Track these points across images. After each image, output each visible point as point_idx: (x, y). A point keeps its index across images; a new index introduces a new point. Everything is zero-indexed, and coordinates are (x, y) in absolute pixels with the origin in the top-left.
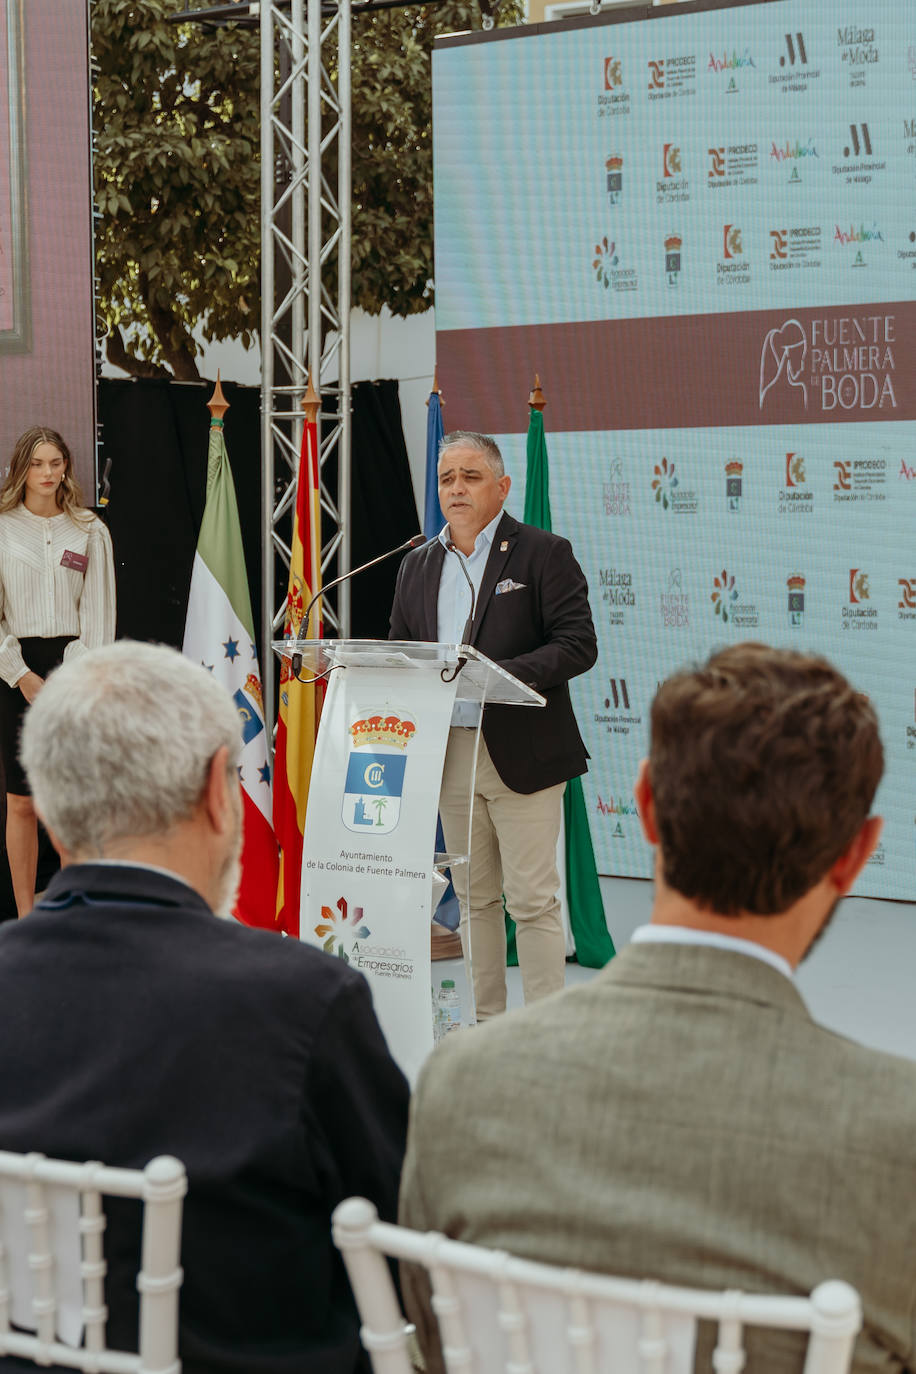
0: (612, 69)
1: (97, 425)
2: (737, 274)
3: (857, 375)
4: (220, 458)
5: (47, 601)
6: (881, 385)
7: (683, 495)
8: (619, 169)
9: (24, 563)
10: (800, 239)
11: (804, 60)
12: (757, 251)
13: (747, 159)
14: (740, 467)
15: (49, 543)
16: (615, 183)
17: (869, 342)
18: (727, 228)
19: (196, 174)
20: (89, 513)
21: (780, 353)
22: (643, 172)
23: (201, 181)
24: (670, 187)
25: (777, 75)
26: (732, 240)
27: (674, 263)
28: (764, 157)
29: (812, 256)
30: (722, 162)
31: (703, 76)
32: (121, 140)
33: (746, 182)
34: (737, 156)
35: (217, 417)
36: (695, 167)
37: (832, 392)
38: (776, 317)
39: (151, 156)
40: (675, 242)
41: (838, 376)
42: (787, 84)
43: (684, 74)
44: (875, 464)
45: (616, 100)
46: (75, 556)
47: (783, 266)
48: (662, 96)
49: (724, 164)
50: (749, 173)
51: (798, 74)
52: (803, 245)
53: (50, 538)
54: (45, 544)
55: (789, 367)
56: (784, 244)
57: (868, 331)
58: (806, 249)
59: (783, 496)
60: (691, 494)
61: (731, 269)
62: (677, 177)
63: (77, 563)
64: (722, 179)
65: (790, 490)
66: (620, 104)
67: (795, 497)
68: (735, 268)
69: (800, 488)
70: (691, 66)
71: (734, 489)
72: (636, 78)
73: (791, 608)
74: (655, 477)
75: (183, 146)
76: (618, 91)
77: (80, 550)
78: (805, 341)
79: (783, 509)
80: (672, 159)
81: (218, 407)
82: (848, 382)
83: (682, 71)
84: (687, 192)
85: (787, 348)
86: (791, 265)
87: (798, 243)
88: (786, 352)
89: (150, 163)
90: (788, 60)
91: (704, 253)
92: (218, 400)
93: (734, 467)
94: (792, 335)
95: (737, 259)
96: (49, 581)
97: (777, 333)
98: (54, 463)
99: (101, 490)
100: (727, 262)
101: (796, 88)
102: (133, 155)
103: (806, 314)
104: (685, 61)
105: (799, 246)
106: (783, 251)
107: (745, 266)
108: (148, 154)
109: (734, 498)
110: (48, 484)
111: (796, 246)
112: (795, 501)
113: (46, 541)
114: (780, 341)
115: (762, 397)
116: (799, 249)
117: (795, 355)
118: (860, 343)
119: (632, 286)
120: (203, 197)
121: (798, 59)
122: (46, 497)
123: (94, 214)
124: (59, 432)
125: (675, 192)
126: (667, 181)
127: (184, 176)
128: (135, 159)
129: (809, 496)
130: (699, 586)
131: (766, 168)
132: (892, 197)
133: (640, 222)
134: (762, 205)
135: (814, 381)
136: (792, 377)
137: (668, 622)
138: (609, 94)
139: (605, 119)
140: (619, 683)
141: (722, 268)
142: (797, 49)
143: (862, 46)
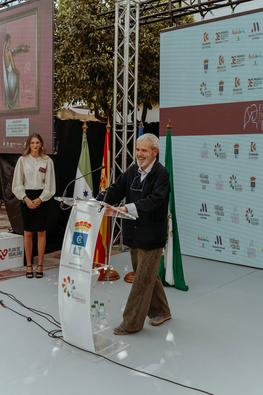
0: (206, 36)
1: (54, 132)
2: (238, 91)
4: (85, 141)
5: (35, 181)
7: (222, 154)
8: (207, 63)
9: (29, 170)
10: (256, 81)
11: (258, 30)
12: (244, 84)
13: (242, 59)
14: (238, 146)
15: (36, 165)
16: (206, 67)
18: (236, 79)
19: (105, 69)
20: (48, 156)
21: (250, 113)
22: (213, 64)
23: (107, 71)
24: (221, 68)
25: (251, 35)
26: (237, 82)
27: (221, 89)
28: (246, 58)
29: (259, 86)
30: (235, 60)
32: (86, 61)
33: (242, 65)
34: (239, 58)
35: (85, 130)
36: (228, 61)
38: (249, 104)
39: (93, 65)
40: (221, 83)
42: (254, 37)
43: (225, 36)
46: (43, 169)
47: (251, 89)
48: (219, 42)
49: (236, 61)
50: (242, 63)
51: (257, 34)
52: (257, 83)
53: (36, 164)
54: (35, 165)
55: (252, 118)
56: (252, 83)
58: (258, 84)
59: (250, 154)
60: (225, 154)
61: (237, 90)
62: (223, 65)
63: (43, 170)
64: (235, 65)
65: (252, 153)
66: (208, 45)
67: (253, 154)
68: (238, 90)
69: (255, 152)
70: (227, 34)
71: (236, 152)
73: (251, 186)
74: (215, 148)
75: (102, 62)
76: (207, 41)
77: (44, 167)
78: (257, 110)
79: (250, 158)
80: (221, 60)
81: (85, 128)
83: (225, 35)
84: (225, 69)
85: (252, 112)
86: (253, 89)
87: (256, 82)
88: (252, 113)
89: (93, 67)
90: (254, 30)
91: (229, 86)
92: (85, 126)
93: (237, 146)
94: (253, 108)
95: (239, 87)
96: (35, 175)
97: (249, 108)
98: (37, 143)
99: (55, 150)
100: (236, 88)
101: (256, 38)
102: (89, 65)
104: (225, 32)
105: (256, 83)
106: (251, 85)
107: (241, 89)
108: (93, 64)
109: (236, 155)
110: (36, 148)
111: (255, 83)
112: (253, 156)
113: (35, 164)
114: (250, 110)
115: (245, 126)
116: (256, 84)
117: (254, 114)
119: (210, 95)
120: (107, 75)
121: (257, 30)
122: (36, 152)
123: (54, 76)
124: (40, 135)
125: (222, 69)
126: (220, 66)
127: (102, 69)
128: (90, 66)
129: (257, 154)
130: (226, 180)
131: (247, 61)
133: (213, 78)
134: (246, 72)
135: (259, 122)
136: (253, 121)
137: (218, 189)
138: (205, 42)
139: (204, 49)
140: (204, 205)
141: (234, 90)
142: (256, 26)
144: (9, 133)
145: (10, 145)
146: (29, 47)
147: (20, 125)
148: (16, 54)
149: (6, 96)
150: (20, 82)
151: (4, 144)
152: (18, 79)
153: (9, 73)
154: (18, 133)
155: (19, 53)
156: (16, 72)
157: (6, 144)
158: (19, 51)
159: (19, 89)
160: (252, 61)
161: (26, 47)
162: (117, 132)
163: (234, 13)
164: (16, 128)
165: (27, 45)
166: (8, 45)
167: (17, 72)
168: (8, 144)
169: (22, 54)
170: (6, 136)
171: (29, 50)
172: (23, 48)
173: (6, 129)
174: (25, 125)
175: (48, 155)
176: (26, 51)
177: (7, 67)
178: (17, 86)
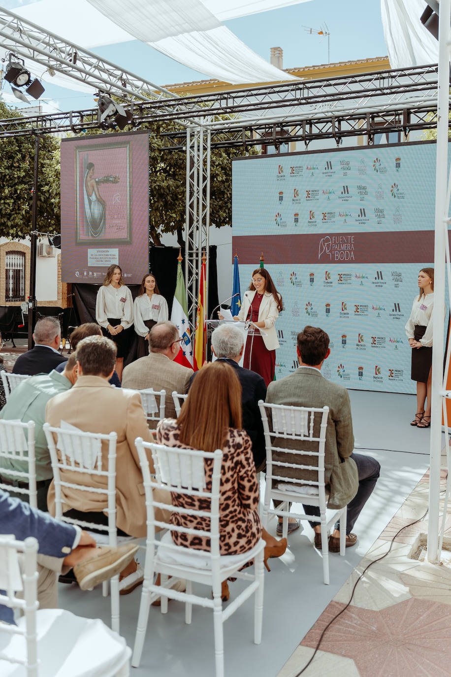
0: (281, 169)
2: (313, 224)
3: (344, 251)
4: (180, 272)
6: (350, 254)
7: (298, 282)
8: (282, 195)
9: (111, 300)
10: (330, 215)
11: (331, 168)
12: (318, 217)
13: (316, 194)
14: (314, 274)
16: (281, 199)
17: (347, 243)
18: (311, 212)
21: (324, 245)
22: (288, 196)
24: (296, 200)
25: (324, 172)
26: (312, 215)
27: (296, 220)
28: (320, 193)
29: (333, 220)
30: (309, 194)
31: (305, 171)
33: (316, 199)
34: (313, 193)
36: (303, 195)
37: (338, 256)
38: (323, 235)
40: (297, 215)
41: (339, 252)
42: (327, 174)
43: (300, 171)
44: (349, 275)
45: (282, 176)
47: (325, 222)
48: (294, 176)
50: (317, 197)
51: (330, 172)
54: (117, 295)
55: (327, 249)
56: (325, 216)
57: (347, 240)
58: (331, 218)
59: (325, 282)
60: (300, 282)
62: (297, 198)
64: (310, 199)
65: (327, 281)
66: (283, 178)
67: (327, 283)
68: (313, 222)
69: (329, 281)
70: (302, 169)
71: (312, 280)
72: (287, 171)
73: (326, 312)
74: (291, 277)
76: (282, 174)
77: (124, 297)
78: (331, 242)
79: (324, 286)
80: (296, 193)
82: (342, 253)
84: (300, 201)
85: (326, 244)
86: (327, 222)
90: (327, 168)
91: (304, 218)
93: (312, 274)
94: (327, 240)
95: (313, 220)
96: (117, 304)
97: (324, 240)
98: (118, 274)
100: (311, 221)
101: (329, 176)
103: (331, 235)
104: (300, 167)
106: (325, 218)
107: (316, 222)
109: (312, 283)
110: (117, 279)
111: (329, 217)
114: (324, 242)
115: (319, 256)
116: (329, 219)
117: (328, 245)
118: (345, 243)
119: (285, 226)
125: (297, 202)
126: (295, 198)
129: (331, 283)
130: (302, 306)
131: (321, 196)
132: (354, 205)
133: (288, 209)
134: (320, 206)
135: (333, 252)
136: (327, 251)
137: (294, 315)
138: (280, 175)
139: (279, 182)
140: (280, 332)
141: (309, 222)
142: (329, 165)
143: (346, 166)
144: (91, 263)
145: (93, 274)
146: (119, 179)
147: (107, 255)
148: (102, 184)
149: (88, 225)
150: (107, 212)
151: (85, 274)
152: (104, 209)
153: (93, 204)
154: (104, 262)
155: (105, 183)
156: (101, 201)
157: (88, 273)
158: (106, 181)
159: (105, 219)
160: (326, 196)
161: (115, 178)
162: (189, 260)
163: (308, 150)
164: (101, 258)
165: (116, 176)
166: (90, 174)
167: (102, 203)
168: (91, 273)
169: (110, 184)
170: (89, 265)
171: (119, 182)
172: (111, 179)
173: (88, 259)
174: (115, 255)
175: (126, 285)
176: (115, 181)
177: (89, 196)
178: (103, 216)
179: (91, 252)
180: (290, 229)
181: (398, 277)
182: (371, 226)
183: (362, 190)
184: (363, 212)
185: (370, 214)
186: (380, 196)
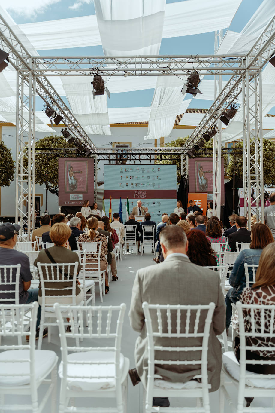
0: (122, 169)
2: (133, 187)
3: (143, 195)
6: (145, 196)
10: (138, 184)
12: (134, 185)
16: (122, 178)
22: (124, 178)
26: (132, 184)
27: (127, 185)
28: (135, 177)
29: (139, 186)
30: (131, 177)
31: (130, 170)
33: (133, 179)
34: (133, 177)
36: (129, 178)
37: (141, 197)
38: (136, 190)
41: (141, 195)
42: (137, 172)
44: (144, 203)
45: (122, 171)
48: (126, 171)
57: (144, 192)
64: (131, 179)
72: (124, 170)
74: (125, 203)
80: (127, 177)
84: (128, 180)
86: (137, 186)
91: (130, 185)
94: (137, 192)
103: (138, 190)
104: (128, 169)
109: (132, 205)
115: (135, 197)
117: (138, 194)
119: (123, 187)
126: (126, 179)
132: (146, 181)
133: (124, 182)
134: (135, 181)
135: (139, 196)
136: (137, 196)
139: (121, 173)
142: (138, 169)
143: (143, 169)
145: (72, 203)
147: (77, 197)
149: (70, 186)
150: (78, 183)
151: (69, 203)
152: (77, 181)
153: (72, 179)
154: (77, 199)
156: (76, 179)
157: (70, 203)
158: (78, 172)
160: (137, 178)
163: (131, 164)
164: (75, 198)
166: (71, 170)
168: (71, 203)
170: (70, 200)
173: (70, 198)
174: (81, 197)
176: (81, 173)
177: (71, 177)
178: (76, 184)
179: (71, 196)
180: (125, 188)
181: (159, 203)
182: (151, 188)
183: (148, 177)
184: (148, 184)
185: (151, 184)
186: (154, 179)
